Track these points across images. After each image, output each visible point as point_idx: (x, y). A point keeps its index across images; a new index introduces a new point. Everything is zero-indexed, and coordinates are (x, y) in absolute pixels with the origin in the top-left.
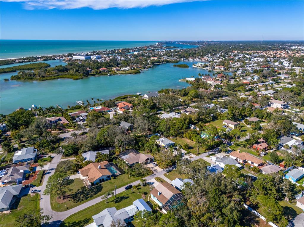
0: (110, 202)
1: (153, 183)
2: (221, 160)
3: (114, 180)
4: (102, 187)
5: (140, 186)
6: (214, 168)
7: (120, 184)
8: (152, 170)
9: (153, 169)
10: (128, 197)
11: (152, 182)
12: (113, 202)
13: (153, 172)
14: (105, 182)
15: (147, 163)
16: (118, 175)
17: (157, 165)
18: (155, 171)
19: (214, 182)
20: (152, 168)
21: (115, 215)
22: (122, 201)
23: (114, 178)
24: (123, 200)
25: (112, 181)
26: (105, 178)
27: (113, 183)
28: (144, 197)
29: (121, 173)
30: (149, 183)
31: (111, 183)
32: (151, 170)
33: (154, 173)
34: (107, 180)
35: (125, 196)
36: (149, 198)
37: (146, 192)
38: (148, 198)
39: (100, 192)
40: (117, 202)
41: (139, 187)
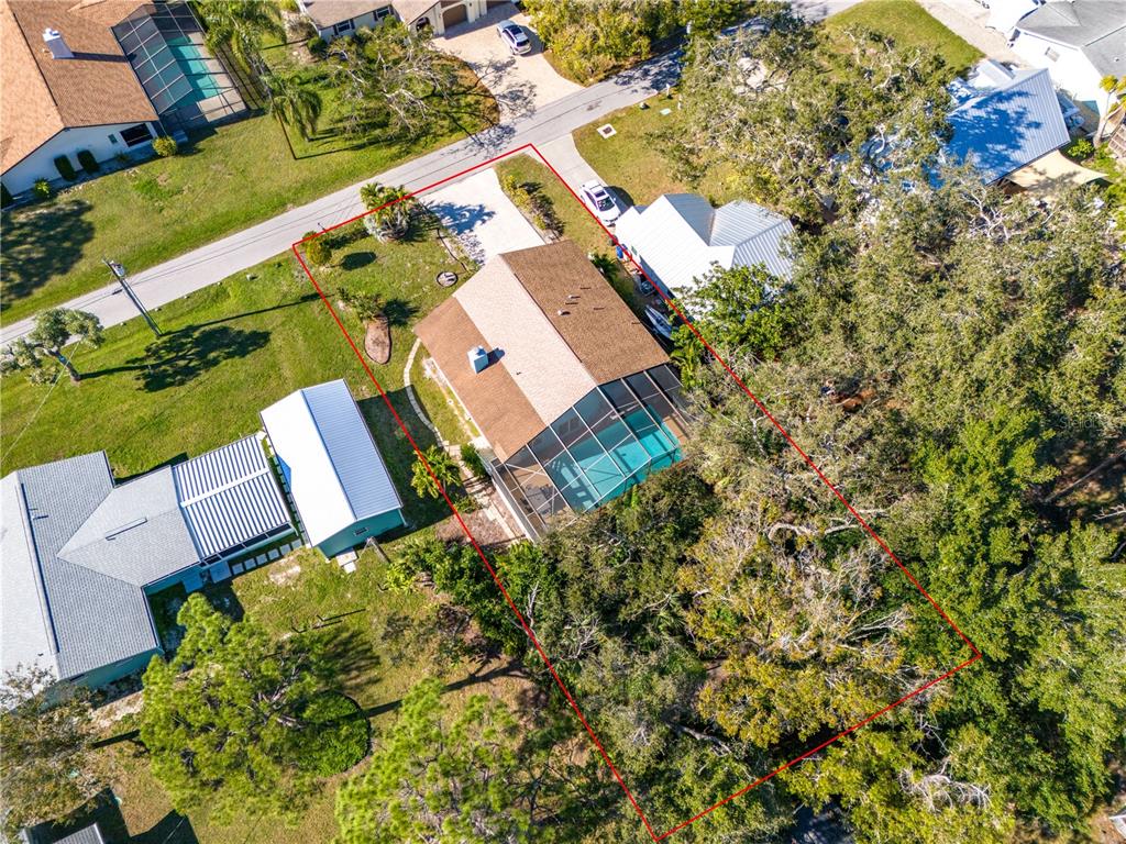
0: (110, 372)
1: (481, 214)
2: (1070, 21)
3: (182, 161)
4: (88, 232)
5: (364, 234)
6: (1010, 107)
7: (221, 208)
8: (493, 92)
9: (506, 81)
10: (260, 339)
11: (474, 203)
12: (129, 377)
13: (495, 108)
14: (110, 180)
15: (465, 18)
16: (223, 122)
17: (534, 44)
18: (515, 96)
19: (1005, 317)
20: (499, 68)
21: (72, 544)
22: (204, 376)
23: (184, 150)
24: (215, 362)
25: (167, 170)
26: (102, 144)
27: (172, 193)
28: (376, 342)
29: (240, 107)
30: (449, 210)
31: (150, 187)
32: (486, 93)
33: (505, 120)
34: (123, 162)
35: (235, 326)
36: (417, 360)
37: (402, 297)
38: (404, 361)
39: (64, 271)
40: (164, 374)
41: (360, 246)
